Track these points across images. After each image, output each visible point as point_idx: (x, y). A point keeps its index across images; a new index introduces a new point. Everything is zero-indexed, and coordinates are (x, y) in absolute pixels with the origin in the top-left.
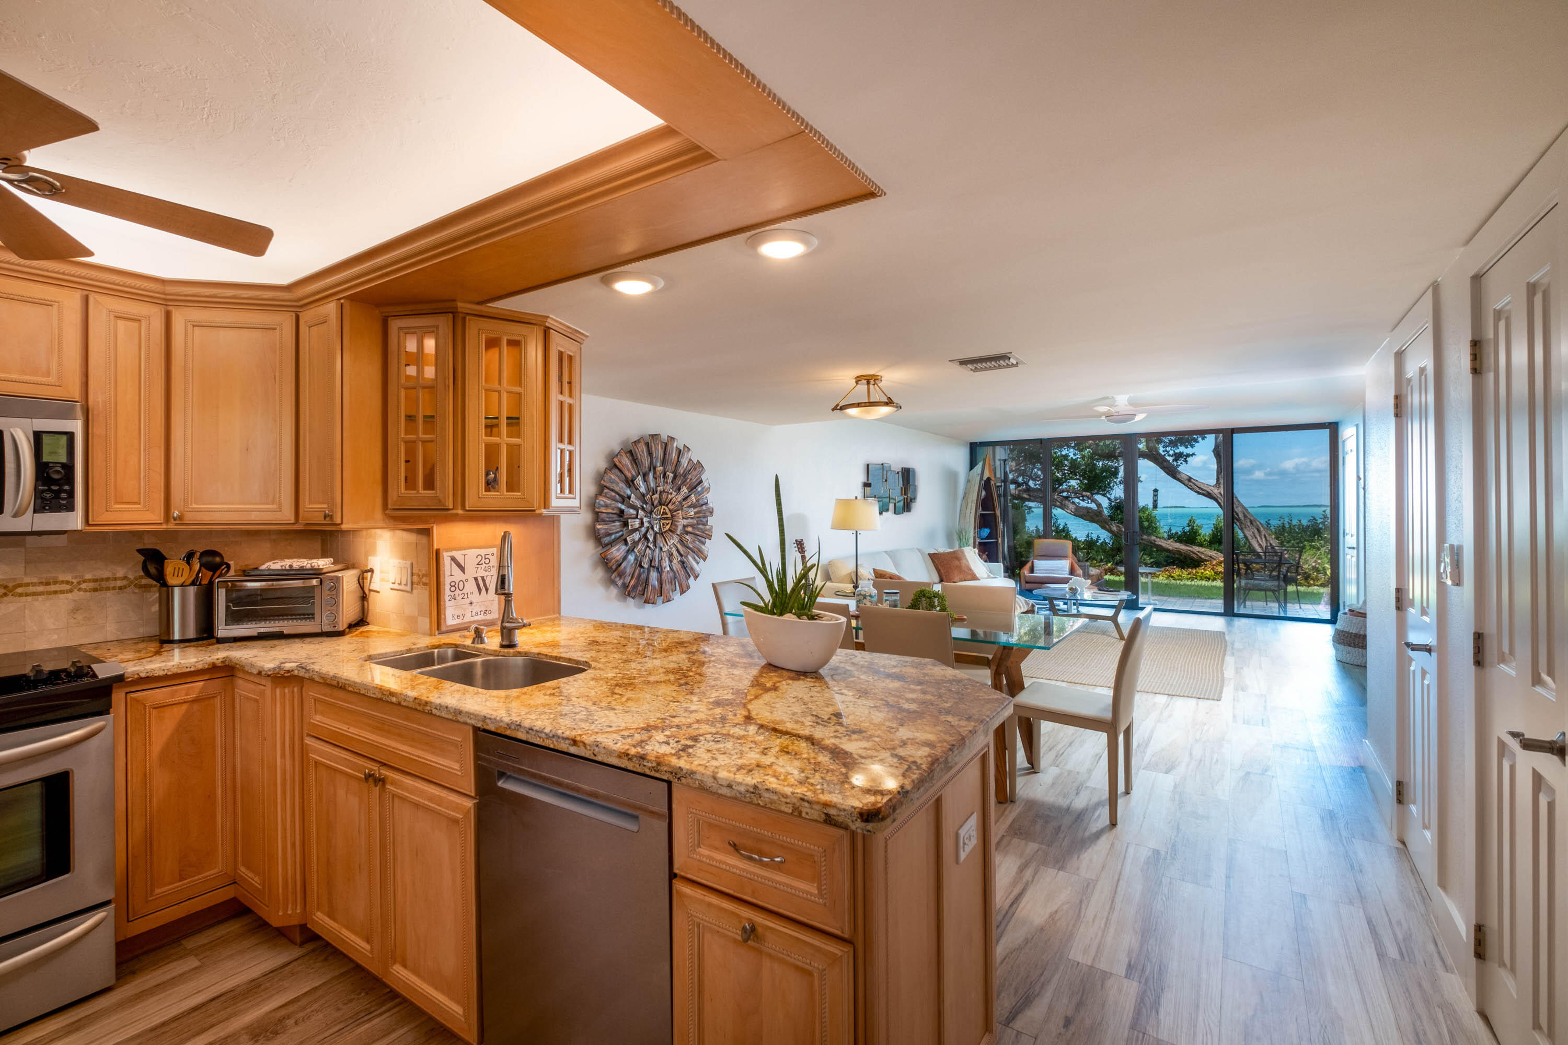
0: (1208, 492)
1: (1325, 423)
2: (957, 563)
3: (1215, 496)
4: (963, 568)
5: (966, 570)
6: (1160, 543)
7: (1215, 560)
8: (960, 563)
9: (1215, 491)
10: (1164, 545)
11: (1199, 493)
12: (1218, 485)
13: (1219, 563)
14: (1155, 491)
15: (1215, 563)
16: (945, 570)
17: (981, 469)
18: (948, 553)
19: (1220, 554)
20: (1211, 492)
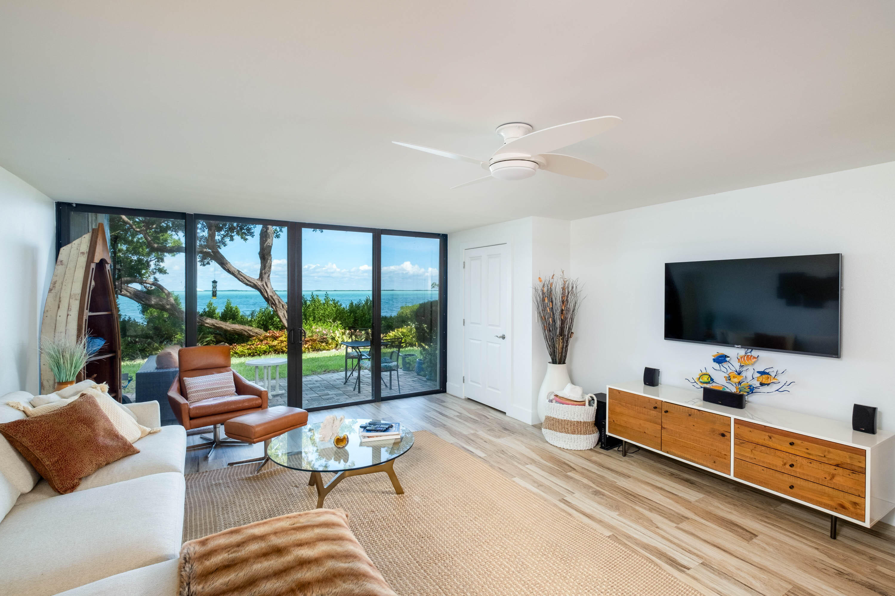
0: (254, 284)
1: (439, 234)
2: (86, 432)
3: (259, 287)
4: (102, 438)
5: (109, 442)
6: (221, 326)
7: (261, 336)
8: (94, 430)
9: (260, 283)
10: (224, 327)
11: (247, 284)
12: (261, 277)
13: (266, 338)
14: (215, 282)
15: (261, 338)
16: (56, 459)
17: (89, 246)
18: (56, 414)
19: (262, 330)
20: (256, 284)
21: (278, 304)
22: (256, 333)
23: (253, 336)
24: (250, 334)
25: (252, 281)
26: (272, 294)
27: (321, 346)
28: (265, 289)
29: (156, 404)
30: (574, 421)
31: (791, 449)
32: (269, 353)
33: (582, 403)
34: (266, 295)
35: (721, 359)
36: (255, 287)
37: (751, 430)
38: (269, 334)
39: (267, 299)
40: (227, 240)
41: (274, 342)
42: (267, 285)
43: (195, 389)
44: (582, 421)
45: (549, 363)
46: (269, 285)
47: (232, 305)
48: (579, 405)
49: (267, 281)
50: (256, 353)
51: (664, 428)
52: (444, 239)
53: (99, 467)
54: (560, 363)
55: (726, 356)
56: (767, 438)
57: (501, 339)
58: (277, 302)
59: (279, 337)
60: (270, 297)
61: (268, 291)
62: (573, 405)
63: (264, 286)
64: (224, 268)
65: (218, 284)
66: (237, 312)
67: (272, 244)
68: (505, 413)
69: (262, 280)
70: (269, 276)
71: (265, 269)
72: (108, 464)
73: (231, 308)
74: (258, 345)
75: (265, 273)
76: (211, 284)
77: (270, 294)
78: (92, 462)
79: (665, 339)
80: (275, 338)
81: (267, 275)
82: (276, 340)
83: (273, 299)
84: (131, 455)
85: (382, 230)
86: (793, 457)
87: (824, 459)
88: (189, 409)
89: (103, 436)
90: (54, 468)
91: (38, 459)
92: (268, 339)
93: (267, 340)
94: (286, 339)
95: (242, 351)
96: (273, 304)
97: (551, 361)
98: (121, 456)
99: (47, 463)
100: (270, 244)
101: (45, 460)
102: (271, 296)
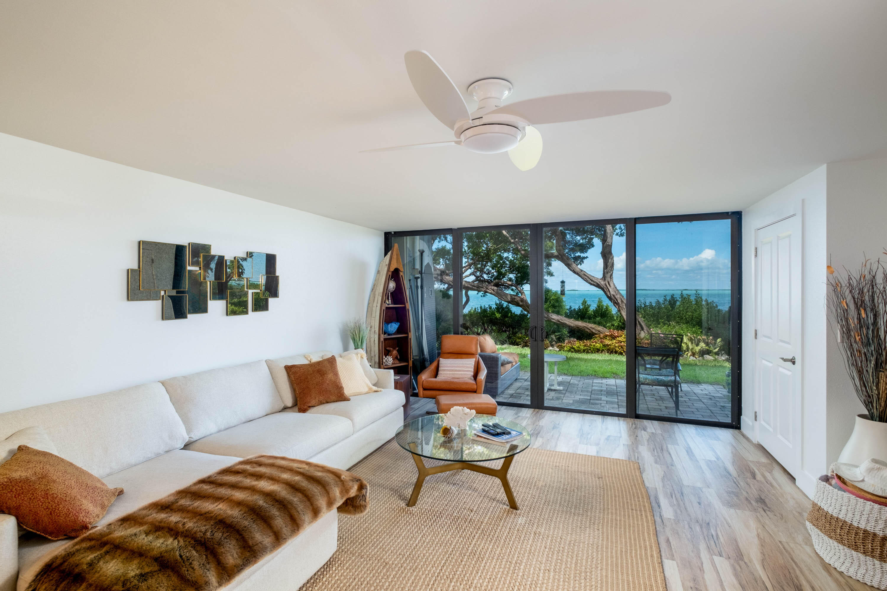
0: (598, 283)
3: (602, 286)
6: (565, 322)
9: (602, 283)
10: (567, 323)
11: (591, 284)
12: (604, 278)
13: (605, 336)
14: (563, 282)
17: (389, 260)
19: (605, 329)
20: (600, 283)
21: (620, 303)
22: (599, 331)
23: (596, 334)
24: (592, 332)
25: (596, 281)
26: (614, 293)
28: (608, 288)
32: (602, 352)
34: (609, 294)
36: (598, 286)
38: (608, 333)
39: (610, 298)
41: (610, 342)
42: (609, 284)
45: (861, 416)
46: (612, 285)
49: (610, 280)
50: (590, 350)
52: (737, 219)
53: (321, 403)
54: (880, 420)
57: (790, 363)
58: (619, 301)
59: (618, 337)
61: (610, 290)
63: (606, 286)
64: (570, 270)
65: (566, 284)
67: (612, 243)
69: (605, 280)
70: (611, 275)
71: (607, 268)
75: (607, 273)
76: (560, 284)
77: (612, 293)
80: (613, 337)
81: (609, 274)
82: (613, 339)
83: (615, 298)
84: (341, 401)
88: (423, 381)
92: (606, 338)
94: (625, 340)
95: (578, 347)
96: (616, 303)
100: (610, 244)
102: (613, 295)
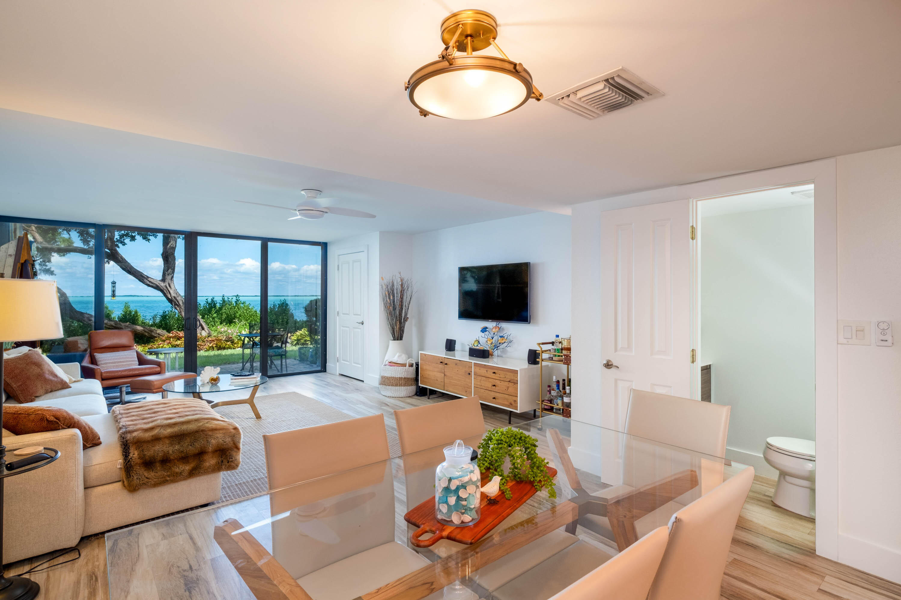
1: (320, 243)
2: (37, 370)
3: (162, 288)
4: (47, 375)
5: (51, 377)
7: (163, 337)
8: (42, 370)
9: (162, 284)
11: (149, 286)
12: (163, 280)
13: (169, 338)
14: (114, 283)
15: (164, 338)
16: (20, 383)
17: (15, 250)
18: (17, 358)
19: (165, 331)
20: (159, 285)
21: (178, 301)
22: (159, 334)
23: (155, 337)
24: (151, 335)
25: (154, 282)
26: (175, 295)
27: (226, 345)
28: (168, 290)
29: (77, 364)
30: (397, 377)
31: (493, 376)
33: (404, 365)
34: (169, 296)
35: (484, 330)
37: (480, 368)
38: (172, 335)
39: (170, 301)
40: (127, 241)
41: (177, 342)
42: (169, 287)
43: (104, 362)
44: (403, 377)
45: (390, 340)
46: (172, 287)
47: (130, 309)
48: (401, 366)
49: (170, 282)
51: (446, 375)
52: (324, 246)
53: (47, 392)
54: (398, 340)
55: (487, 328)
56: (486, 372)
57: (361, 324)
58: (181, 303)
60: (173, 298)
61: (171, 292)
62: (397, 366)
63: (166, 287)
66: (137, 316)
67: (176, 246)
68: (363, 381)
69: (165, 282)
70: (172, 277)
71: (167, 270)
72: (51, 391)
73: (130, 312)
74: (161, 344)
75: (168, 275)
77: (173, 295)
78: (42, 388)
79: (459, 319)
81: (170, 276)
82: (179, 340)
84: (66, 388)
85: (269, 238)
86: (494, 380)
87: (505, 379)
88: (101, 373)
89: (48, 374)
90: (19, 389)
91: (8, 383)
92: (172, 339)
93: (170, 340)
96: (176, 304)
97: (393, 339)
98: (60, 387)
99: (14, 386)
100: (172, 247)
101: (13, 384)
